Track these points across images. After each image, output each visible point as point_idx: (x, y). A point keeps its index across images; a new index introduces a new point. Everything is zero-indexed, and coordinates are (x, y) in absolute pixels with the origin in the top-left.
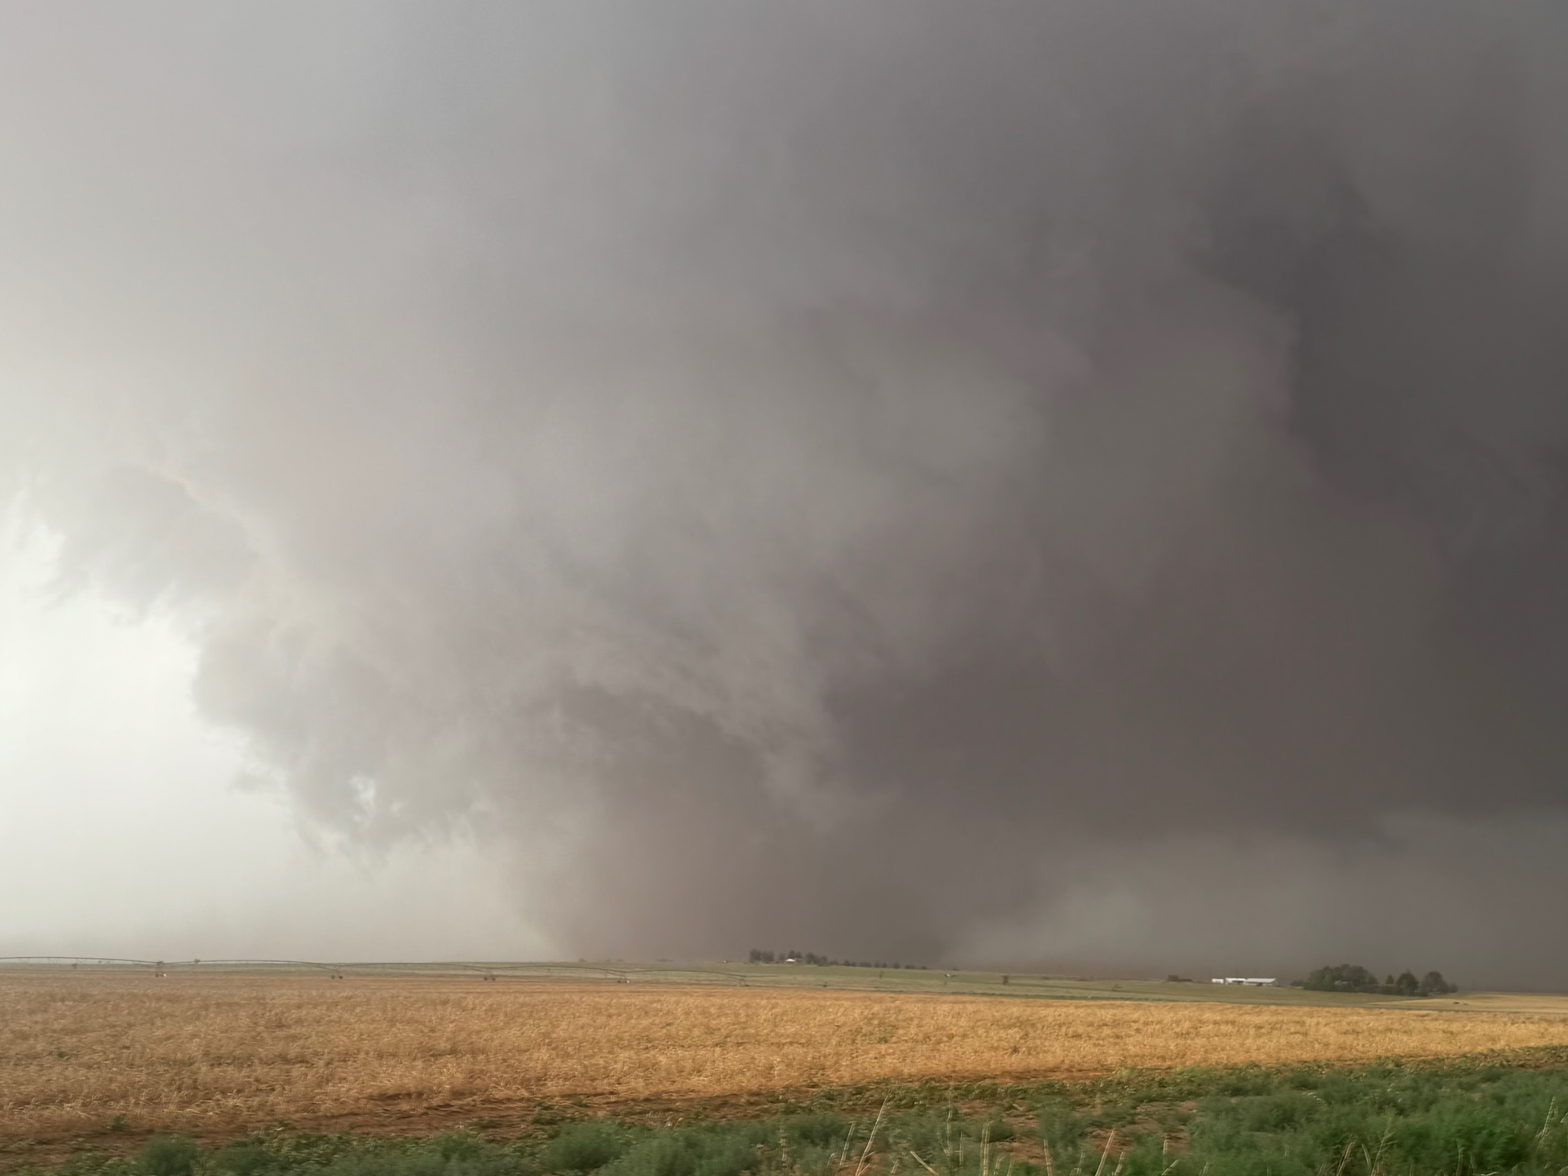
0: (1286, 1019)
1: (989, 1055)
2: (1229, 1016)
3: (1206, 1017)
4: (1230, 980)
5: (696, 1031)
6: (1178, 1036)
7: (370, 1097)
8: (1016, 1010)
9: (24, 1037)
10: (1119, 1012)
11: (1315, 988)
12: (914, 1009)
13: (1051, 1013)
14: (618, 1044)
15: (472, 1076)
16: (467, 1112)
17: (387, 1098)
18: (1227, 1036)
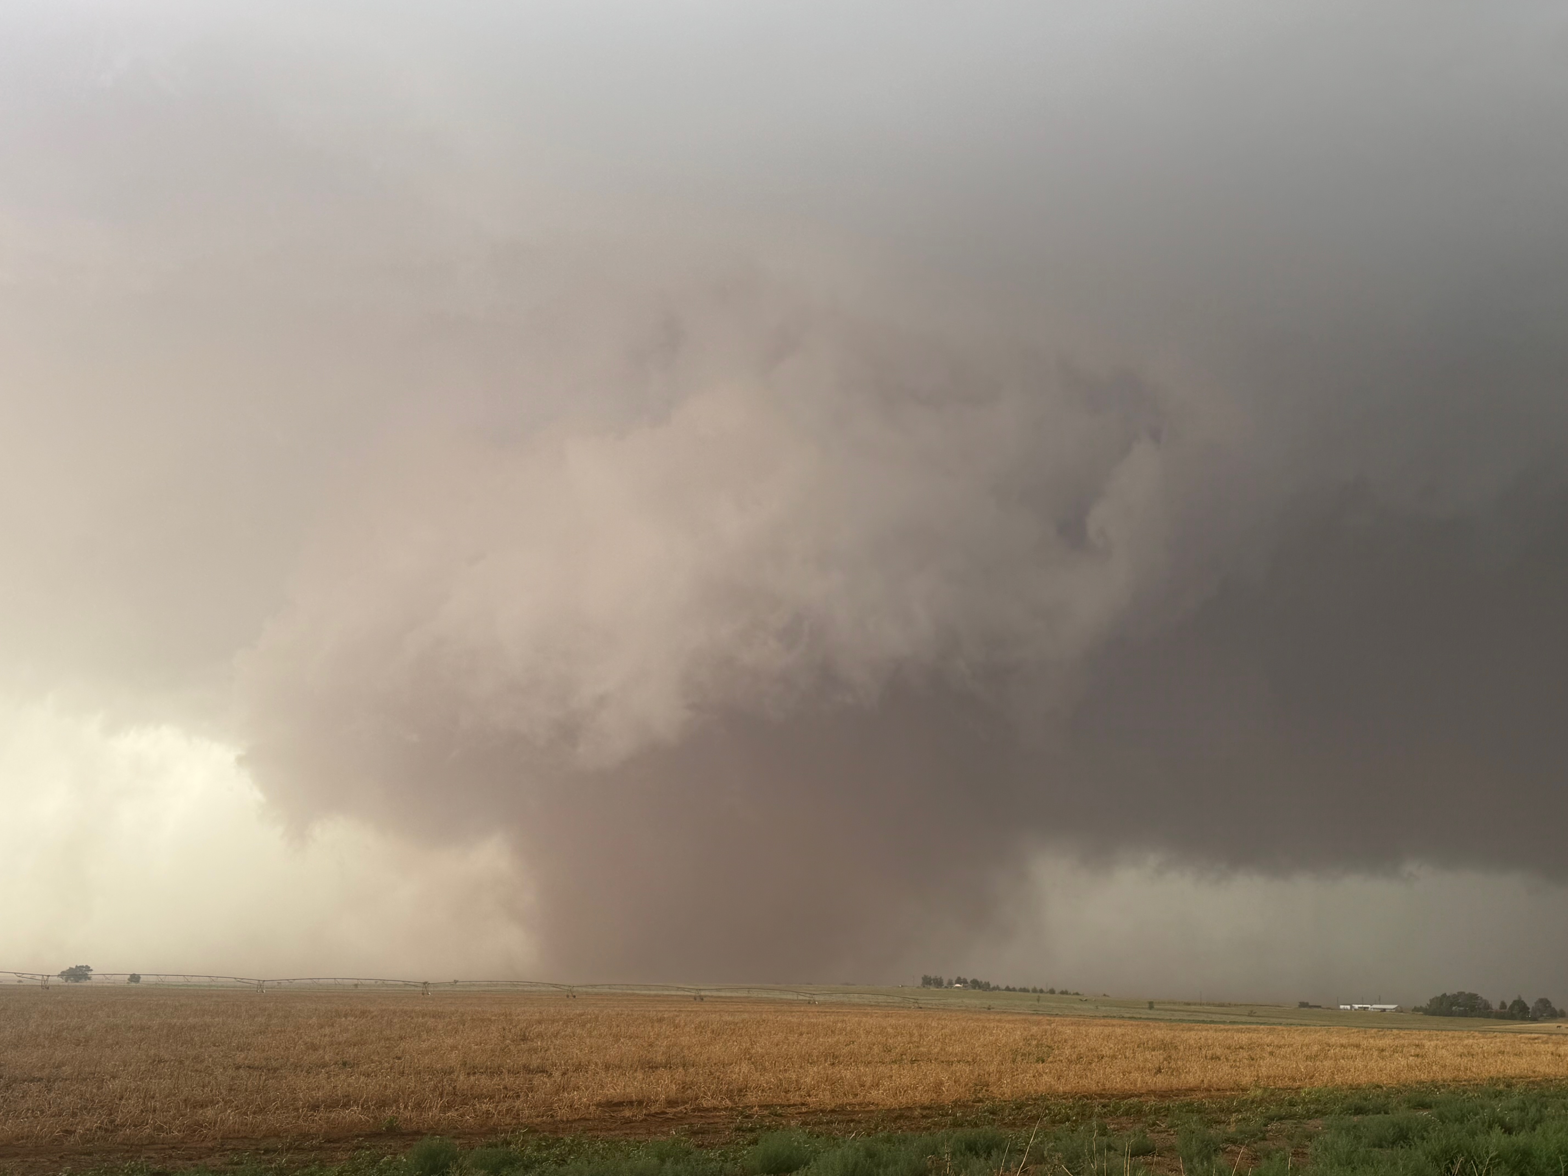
0: (1406, 1042)
1: (1135, 1075)
2: (1354, 1040)
3: (1333, 1040)
4: (1356, 1006)
5: (876, 1049)
6: (1308, 1058)
7: (599, 1105)
8: (1161, 1033)
9: (315, 1048)
10: (1255, 1036)
11: (1434, 1014)
12: (1068, 1031)
13: (1192, 1036)
14: (808, 1059)
15: (684, 1087)
16: (679, 1119)
17: (613, 1105)
18: (1353, 1058)
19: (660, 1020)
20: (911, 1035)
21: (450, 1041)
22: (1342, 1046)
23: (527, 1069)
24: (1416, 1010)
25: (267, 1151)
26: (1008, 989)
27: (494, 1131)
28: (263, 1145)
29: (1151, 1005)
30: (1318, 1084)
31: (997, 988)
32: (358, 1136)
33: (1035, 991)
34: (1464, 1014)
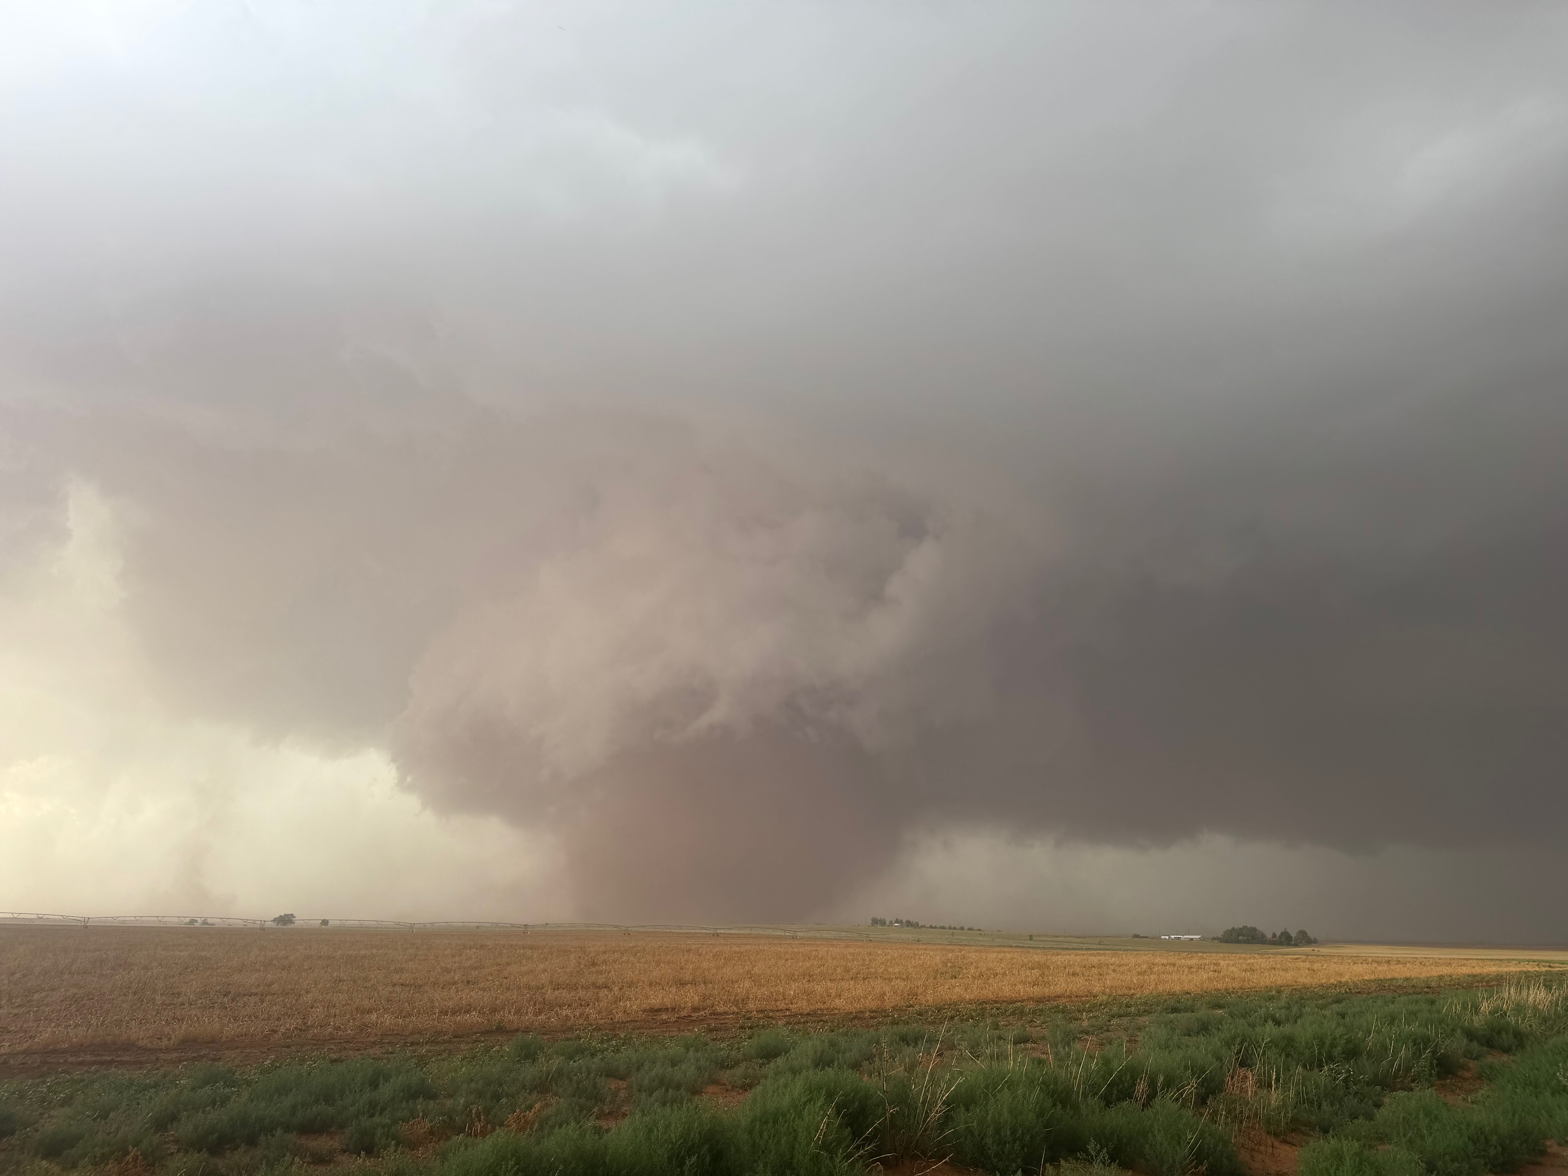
0: (1207, 962)
1: (1020, 987)
2: (1172, 960)
3: (1158, 960)
4: (1173, 937)
5: (839, 970)
6: (1139, 973)
7: (644, 1011)
8: (1037, 957)
9: (447, 971)
10: (1102, 958)
11: (1227, 942)
12: (974, 956)
13: (1061, 959)
14: (791, 978)
15: (704, 998)
16: (701, 1020)
17: (655, 1011)
18: (1170, 973)
19: (689, 951)
20: (864, 960)
21: (542, 966)
22: (1163, 964)
23: (594, 985)
24: (1214, 939)
25: (412, 1044)
26: (931, 927)
27: (571, 1029)
28: (410, 1040)
29: (1031, 938)
30: (1147, 992)
31: (924, 926)
32: (476, 1033)
33: (950, 928)
34: (1247, 942)
